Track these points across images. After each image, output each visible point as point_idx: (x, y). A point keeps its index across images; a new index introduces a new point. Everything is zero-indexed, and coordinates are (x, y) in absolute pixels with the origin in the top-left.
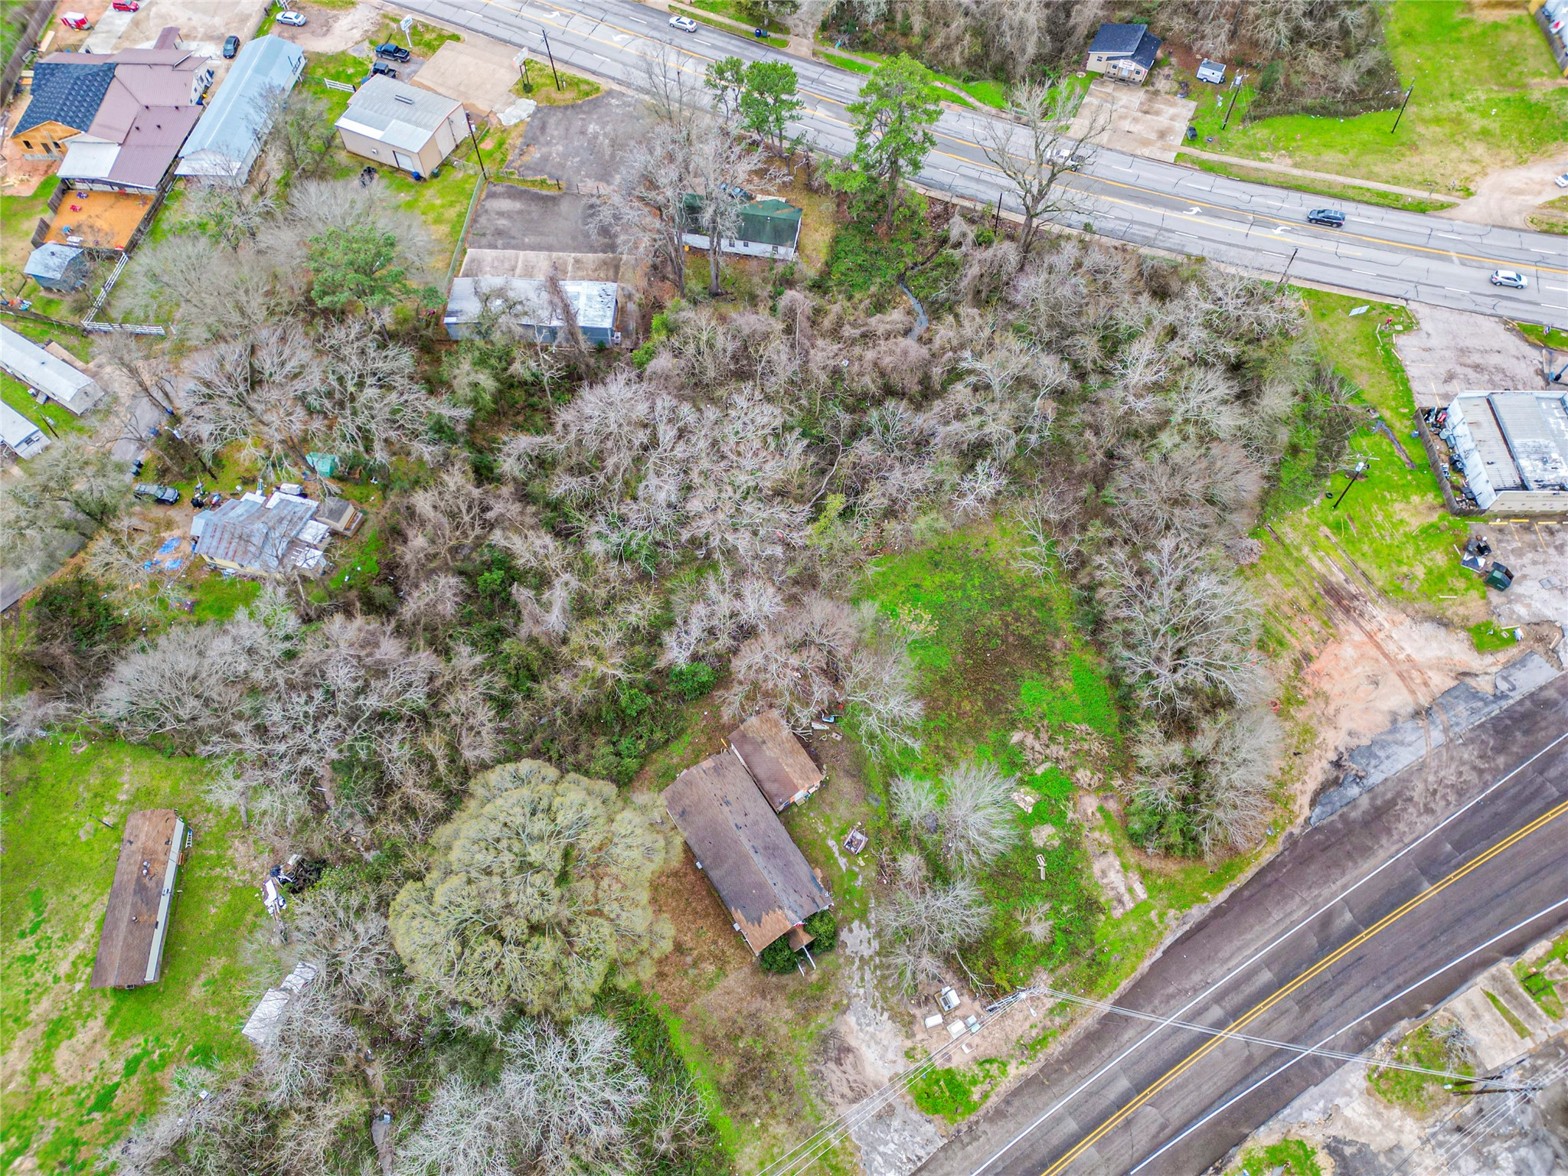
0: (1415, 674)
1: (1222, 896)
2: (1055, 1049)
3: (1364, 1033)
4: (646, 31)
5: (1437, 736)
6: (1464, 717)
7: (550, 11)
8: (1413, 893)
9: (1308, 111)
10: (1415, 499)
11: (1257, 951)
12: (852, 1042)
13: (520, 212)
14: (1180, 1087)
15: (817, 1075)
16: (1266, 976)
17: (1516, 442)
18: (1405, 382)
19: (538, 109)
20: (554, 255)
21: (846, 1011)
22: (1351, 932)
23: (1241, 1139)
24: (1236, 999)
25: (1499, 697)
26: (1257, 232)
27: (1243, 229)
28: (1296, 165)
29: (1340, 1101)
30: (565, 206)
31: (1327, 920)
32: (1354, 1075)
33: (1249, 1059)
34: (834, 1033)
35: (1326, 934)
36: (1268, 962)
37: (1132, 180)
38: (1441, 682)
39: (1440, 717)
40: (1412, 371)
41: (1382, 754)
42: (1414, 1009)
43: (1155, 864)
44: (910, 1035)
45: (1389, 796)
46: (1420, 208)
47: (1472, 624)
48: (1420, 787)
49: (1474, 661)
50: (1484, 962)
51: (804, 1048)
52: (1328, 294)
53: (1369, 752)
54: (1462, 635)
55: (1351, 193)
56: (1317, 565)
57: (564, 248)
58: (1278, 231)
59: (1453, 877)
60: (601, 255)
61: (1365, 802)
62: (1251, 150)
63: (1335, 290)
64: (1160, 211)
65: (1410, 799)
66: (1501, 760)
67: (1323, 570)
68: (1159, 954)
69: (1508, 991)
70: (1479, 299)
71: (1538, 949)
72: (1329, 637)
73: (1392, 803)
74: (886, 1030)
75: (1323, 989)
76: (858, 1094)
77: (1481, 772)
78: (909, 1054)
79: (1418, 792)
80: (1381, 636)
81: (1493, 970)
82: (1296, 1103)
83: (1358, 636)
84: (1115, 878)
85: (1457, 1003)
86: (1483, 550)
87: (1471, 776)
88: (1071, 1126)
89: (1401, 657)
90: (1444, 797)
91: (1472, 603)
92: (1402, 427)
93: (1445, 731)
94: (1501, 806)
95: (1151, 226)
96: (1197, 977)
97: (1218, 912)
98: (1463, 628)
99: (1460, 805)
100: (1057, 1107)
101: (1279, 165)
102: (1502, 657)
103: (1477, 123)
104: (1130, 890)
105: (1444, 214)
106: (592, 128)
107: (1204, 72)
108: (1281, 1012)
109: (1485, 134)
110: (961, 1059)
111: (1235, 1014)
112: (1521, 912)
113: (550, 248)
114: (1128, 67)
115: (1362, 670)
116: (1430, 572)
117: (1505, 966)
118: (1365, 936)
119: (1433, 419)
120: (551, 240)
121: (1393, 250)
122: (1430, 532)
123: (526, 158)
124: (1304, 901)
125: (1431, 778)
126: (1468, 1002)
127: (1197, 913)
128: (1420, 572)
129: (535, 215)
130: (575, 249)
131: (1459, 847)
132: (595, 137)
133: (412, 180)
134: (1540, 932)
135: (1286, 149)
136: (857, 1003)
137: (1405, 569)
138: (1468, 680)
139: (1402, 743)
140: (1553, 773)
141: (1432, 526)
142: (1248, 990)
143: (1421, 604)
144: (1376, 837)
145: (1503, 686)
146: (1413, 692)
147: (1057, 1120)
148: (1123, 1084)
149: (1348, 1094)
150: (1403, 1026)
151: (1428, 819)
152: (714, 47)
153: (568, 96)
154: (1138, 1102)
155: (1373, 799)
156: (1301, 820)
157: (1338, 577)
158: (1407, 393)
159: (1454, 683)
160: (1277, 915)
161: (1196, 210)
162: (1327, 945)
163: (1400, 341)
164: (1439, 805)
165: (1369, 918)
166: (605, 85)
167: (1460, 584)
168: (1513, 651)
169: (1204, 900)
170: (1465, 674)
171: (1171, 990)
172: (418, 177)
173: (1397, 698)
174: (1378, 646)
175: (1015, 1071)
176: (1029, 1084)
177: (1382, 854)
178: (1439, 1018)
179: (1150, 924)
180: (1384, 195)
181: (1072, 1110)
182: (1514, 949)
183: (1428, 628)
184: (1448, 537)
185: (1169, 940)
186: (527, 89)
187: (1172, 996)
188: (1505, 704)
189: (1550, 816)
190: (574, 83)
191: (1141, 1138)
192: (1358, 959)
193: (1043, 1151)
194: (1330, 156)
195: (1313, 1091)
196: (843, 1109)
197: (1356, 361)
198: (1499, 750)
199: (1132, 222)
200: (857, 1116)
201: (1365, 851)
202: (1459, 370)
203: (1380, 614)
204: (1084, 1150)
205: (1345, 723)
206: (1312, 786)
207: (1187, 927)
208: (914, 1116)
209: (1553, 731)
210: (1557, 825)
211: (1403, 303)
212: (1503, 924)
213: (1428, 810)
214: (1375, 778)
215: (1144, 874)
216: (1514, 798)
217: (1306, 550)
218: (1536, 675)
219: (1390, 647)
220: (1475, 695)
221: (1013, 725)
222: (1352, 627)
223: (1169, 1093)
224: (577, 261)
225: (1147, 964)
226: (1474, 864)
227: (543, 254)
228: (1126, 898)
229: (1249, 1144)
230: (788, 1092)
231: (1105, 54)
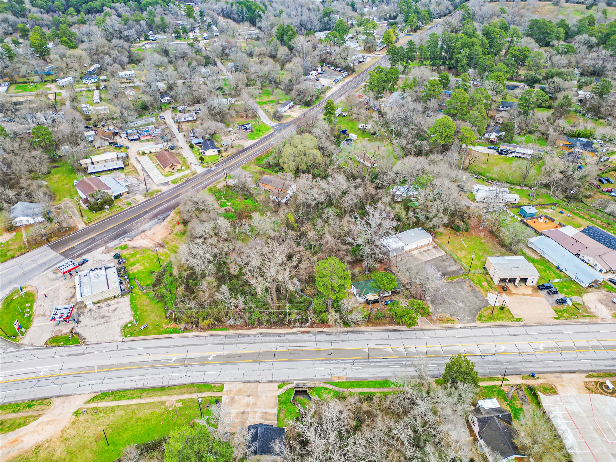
10: (136, 271)
17: (105, 277)
18: (132, 303)
19: (487, 303)
25: (124, 238)
26: (183, 356)
27: (190, 355)
28: (164, 402)
32: (163, 191)
37: (242, 366)
39: (139, 232)
40: (128, 308)
46: (104, 395)
47: (126, 249)
49: (128, 243)
52: (155, 334)
53: (156, 223)
54: (130, 247)
55: (138, 393)
58: (174, 359)
62: (188, 406)
63: (152, 337)
64: (226, 353)
67: (165, 250)
69: (135, 202)
70: (92, 350)
72: (164, 238)
80: (151, 242)
85: (145, 200)
86: (119, 263)
87: (134, 225)
89: (146, 239)
92: (136, 289)
93: (138, 230)
95: (228, 344)
105: (94, 395)
116: (135, 256)
121: (124, 364)
123: (467, 284)
128: (138, 256)
135: (169, 412)
137: (142, 255)
139: (149, 226)
143: (139, 250)
145: (122, 240)
153: (486, 313)
155: (157, 217)
156: (172, 212)
158: (132, 300)
159: (134, 238)
161: (210, 359)
163: (130, 319)
167: (127, 256)
168: (117, 247)
170: (131, 240)
173: (149, 233)
174: (152, 240)
175: (222, 179)
178: (148, 198)
180: (122, 397)
183: (138, 246)
186: (502, 309)
194: (146, 414)
197: (148, 308)
199: (236, 343)
202: (111, 314)
203: (151, 245)
205: (162, 226)
211: (125, 339)
214: (156, 220)
217: (169, 253)
218: (113, 244)
219: (149, 240)
220: (129, 237)
222: (158, 241)
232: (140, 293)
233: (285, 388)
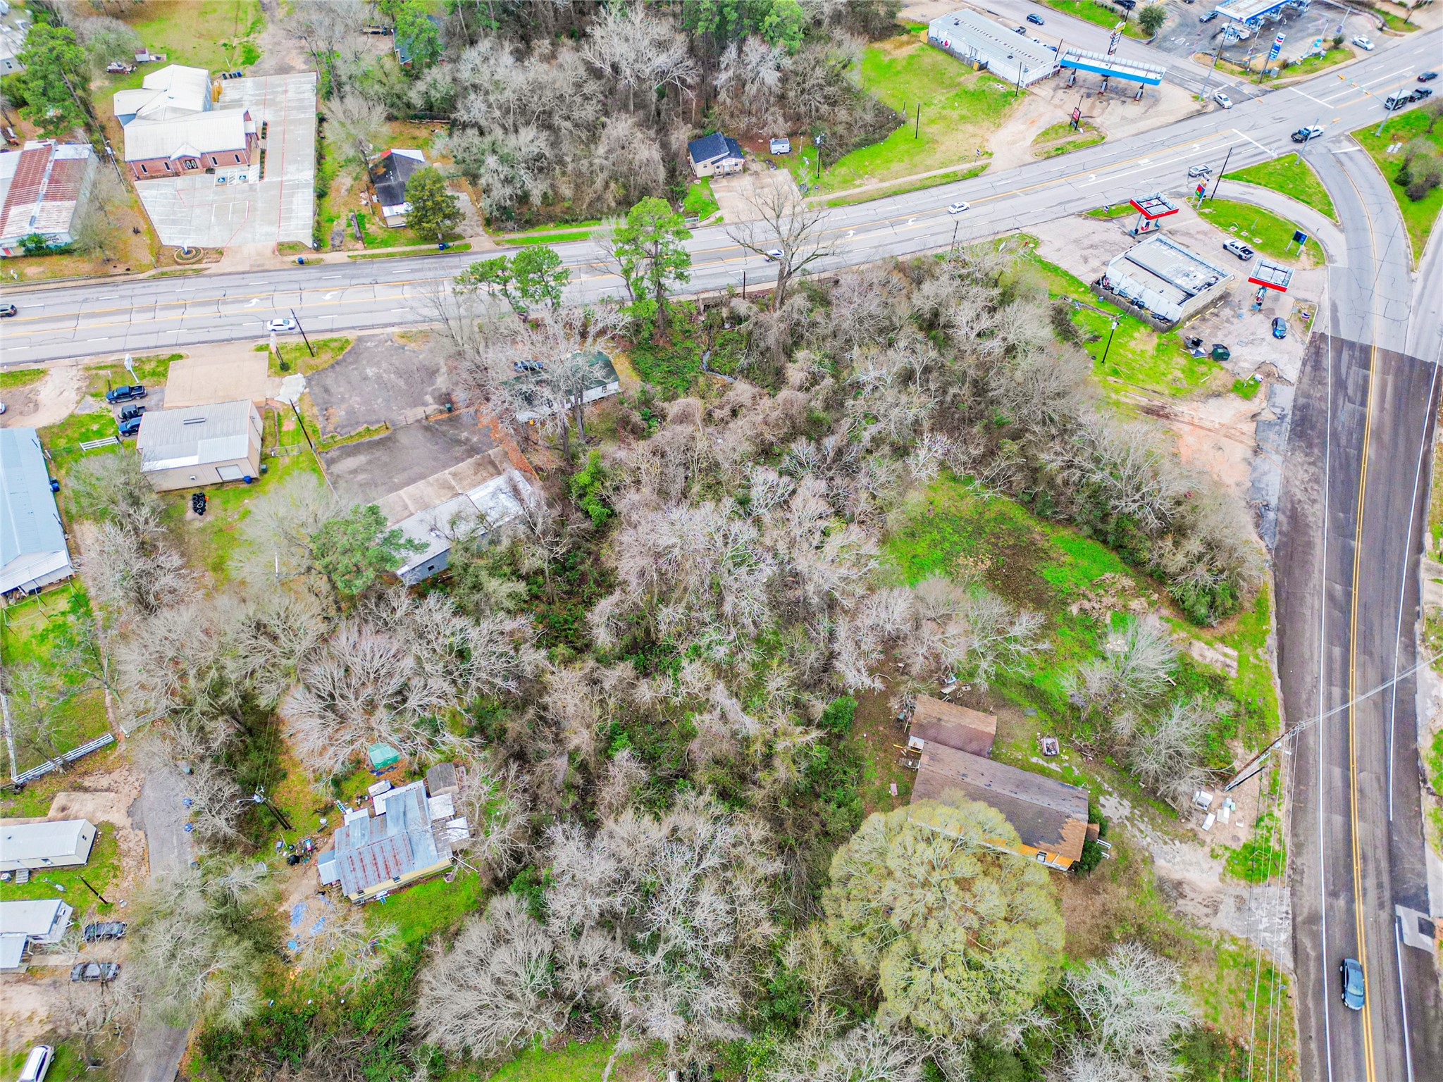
0: (1233, 431)
1: (1273, 622)
2: (1286, 780)
3: (1407, 646)
4: (347, 282)
5: (1278, 459)
6: (1278, 439)
7: (248, 301)
8: (1351, 551)
9: (859, 145)
10: (1136, 335)
11: (1320, 640)
12: (1177, 876)
13: (370, 462)
14: (1362, 749)
15: (1180, 915)
16: (1337, 651)
17: (1164, 273)
18: (1066, 274)
19: (309, 381)
20: (430, 479)
21: (1152, 860)
22: (1348, 595)
23: (1416, 753)
24: (1337, 675)
25: (1282, 418)
26: (898, 229)
27: (889, 231)
28: (882, 181)
29: (1434, 693)
30: (404, 439)
31: (1331, 597)
32: (1425, 672)
33: (1375, 704)
34: (1162, 881)
35: (1341, 606)
36: (1330, 642)
38: (1249, 427)
39: (1267, 446)
40: (1064, 265)
41: (1262, 486)
42: (1413, 615)
43: (1222, 630)
44: (1202, 843)
45: (1289, 507)
46: (974, 174)
47: (1230, 386)
48: (1298, 492)
49: (1251, 406)
50: (1415, 566)
51: (1155, 904)
53: (1255, 487)
54: (1232, 395)
56: (1127, 400)
57: (434, 471)
58: (910, 223)
59: (1359, 529)
60: (469, 460)
61: (1282, 517)
62: (846, 183)
65: (1300, 501)
66: (1316, 451)
67: (1133, 402)
68: (1278, 681)
69: (1440, 572)
70: (1054, 210)
71: (1428, 540)
72: (1175, 437)
73: (1294, 510)
74: (1186, 851)
75: (1367, 636)
76: (1215, 907)
77: (1313, 464)
78: (1214, 855)
79: (1299, 495)
80: (1196, 421)
81: (1422, 566)
82: (1418, 711)
83: (1187, 428)
84: (1211, 654)
85: (1427, 596)
86: (1197, 343)
87: (1312, 469)
88: (1338, 819)
89: (1217, 426)
90: (1312, 488)
91: (1218, 375)
92: (1091, 299)
93: (1277, 452)
94: (1340, 476)
96: (1308, 679)
97: (1281, 633)
98: (1229, 391)
99: (1323, 488)
100: (1321, 815)
101: (872, 185)
102: (1261, 395)
103: (955, 115)
104: (1225, 655)
105: (986, 172)
106: (370, 372)
107: (775, 148)
108: (1363, 666)
109: (963, 119)
110: (1245, 834)
111: (1345, 684)
112: (1402, 526)
113: (422, 477)
114: (729, 163)
115: (1206, 446)
116: (1183, 372)
117: (1424, 560)
118: (1355, 592)
119: (1101, 287)
120: (417, 469)
121: (986, 203)
122: (1160, 348)
123: (334, 420)
124: (1313, 595)
125: (1297, 483)
126: (1431, 592)
127: (1272, 641)
128: (1179, 374)
129: (385, 458)
130: (444, 467)
131: (1346, 510)
132: (379, 377)
133: (245, 486)
134: (1419, 532)
135: (867, 173)
136: (1154, 849)
137: (1170, 377)
138: (1258, 418)
139: (1265, 474)
140: (1343, 442)
141: (1159, 345)
142: (1337, 666)
143: (1196, 391)
144: (1306, 534)
145: (1278, 411)
146: (1241, 442)
147: (1328, 822)
148: (1337, 771)
149: (1433, 686)
150: (1419, 628)
151: (1317, 506)
152: (413, 271)
153: (325, 358)
154: (1354, 775)
155: (1284, 513)
156: (1264, 550)
157: (1144, 402)
158: (1074, 281)
159: (1254, 425)
160: (1308, 613)
161: (851, 232)
162: (1346, 611)
163: (1040, 252)
164: (1315, 495)
165: (1348, 582)
166: (352, 335)
167: (1204, 369)
168: (1263, 390)
169: (1267, 631)
170: (1254, 416)
171: (1304, 697)
172: (249, 480)
173: (1239, 451)
174: (1201, 427)
176: (1297, 814)
177: (1318, 541)
178: (1428, 610)
179: (1255, 667)
180: (947, 175)
181: (1329, 809)
182: (1419, 548)
183: (1212, 401)
184: (1172, 347)
185: (1275, 668)
186: (285, 367)
187: (1308, 700)
188: (1289, 419)
189: (1364, 465)
190: (325, 344)
191: (1374, 794)
192: (1365, 607)
193: (1340, 846)
194: (895, 166)
195: (1417, 697)
196: (1216, 923)
198: (1310, 445)
200: (1226, 920)
201: (1309, 545)
203: (1182, 408)
204: (1358, 828)
205: (1229, 481)
206: (1250, 527)
207: (1275, 654)
208: (1257, 890)
209: (1322, 420)
210: (1372, 468)
211: (1019, 231)
212: (1402, 538)
213: (1314, 501)
214: (1274, 502)
215: (1222, 640)
216: (1341, 465)
217: (1113, 396)
218: (1286, 397)
219: (1207, 424)
220: (1270, 424)
221: (1065, 603)
222: (1178, 425)
223: (1361, 759)
224: (454, 475)
225: (1278, 691)
226: (1360, 516)
227: (421, 484)
228: (1228, 661)
229: (1423, 753)
230: (1175, 942)
231: (708, 161)
232: (1076, 296)
233: (712, 219)
